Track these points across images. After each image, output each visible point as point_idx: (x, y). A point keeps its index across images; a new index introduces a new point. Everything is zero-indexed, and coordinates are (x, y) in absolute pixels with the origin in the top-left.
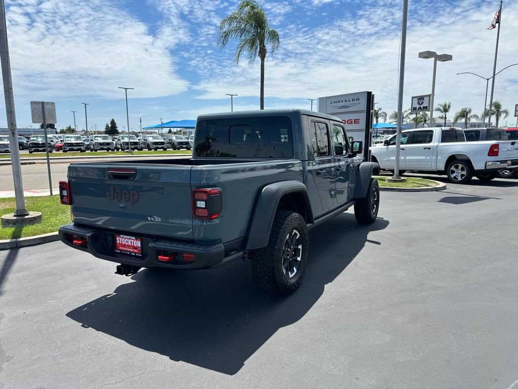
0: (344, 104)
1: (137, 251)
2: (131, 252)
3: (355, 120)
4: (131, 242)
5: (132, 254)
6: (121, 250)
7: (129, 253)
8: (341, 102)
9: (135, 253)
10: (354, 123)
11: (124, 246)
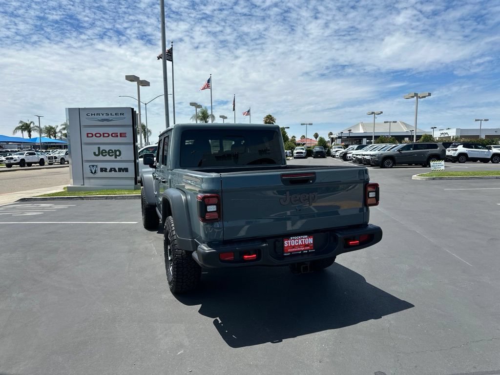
0: (105, 117)
1: (309, 248)
2: (302, 251)
3: (120, 134)
4: (302, 241)
5: (304, 252)
6: (291, 252)
7: (300, 252)
8: (101, 115)
9: (308, 250)
10: (121, 136)
11: (294, 247)
